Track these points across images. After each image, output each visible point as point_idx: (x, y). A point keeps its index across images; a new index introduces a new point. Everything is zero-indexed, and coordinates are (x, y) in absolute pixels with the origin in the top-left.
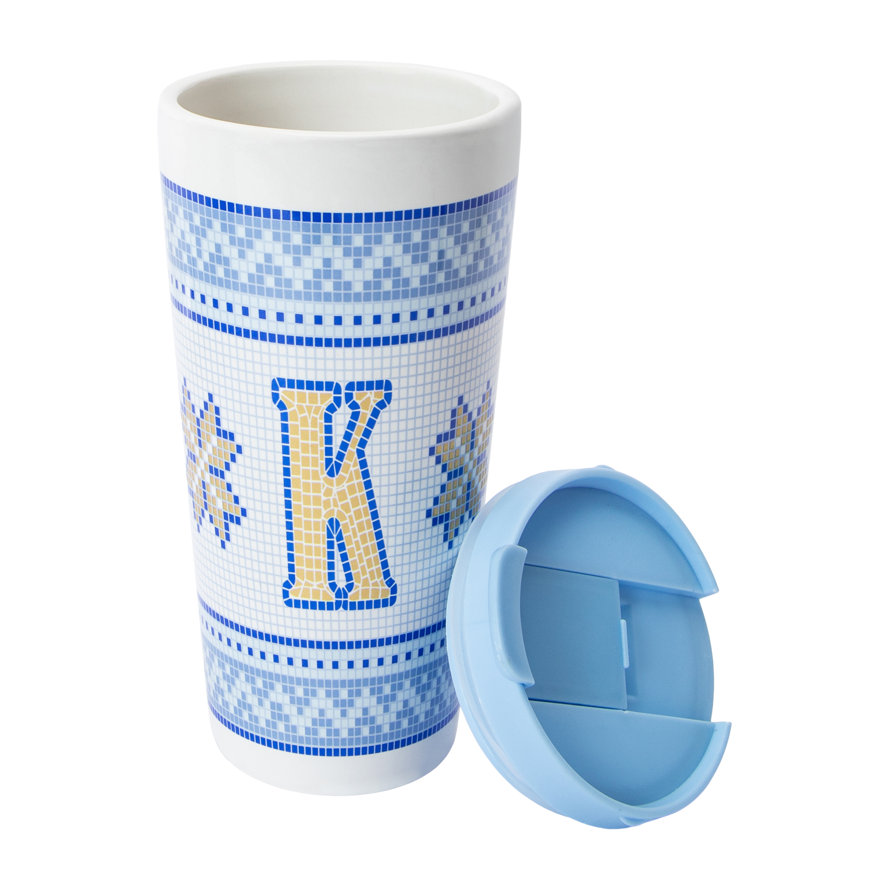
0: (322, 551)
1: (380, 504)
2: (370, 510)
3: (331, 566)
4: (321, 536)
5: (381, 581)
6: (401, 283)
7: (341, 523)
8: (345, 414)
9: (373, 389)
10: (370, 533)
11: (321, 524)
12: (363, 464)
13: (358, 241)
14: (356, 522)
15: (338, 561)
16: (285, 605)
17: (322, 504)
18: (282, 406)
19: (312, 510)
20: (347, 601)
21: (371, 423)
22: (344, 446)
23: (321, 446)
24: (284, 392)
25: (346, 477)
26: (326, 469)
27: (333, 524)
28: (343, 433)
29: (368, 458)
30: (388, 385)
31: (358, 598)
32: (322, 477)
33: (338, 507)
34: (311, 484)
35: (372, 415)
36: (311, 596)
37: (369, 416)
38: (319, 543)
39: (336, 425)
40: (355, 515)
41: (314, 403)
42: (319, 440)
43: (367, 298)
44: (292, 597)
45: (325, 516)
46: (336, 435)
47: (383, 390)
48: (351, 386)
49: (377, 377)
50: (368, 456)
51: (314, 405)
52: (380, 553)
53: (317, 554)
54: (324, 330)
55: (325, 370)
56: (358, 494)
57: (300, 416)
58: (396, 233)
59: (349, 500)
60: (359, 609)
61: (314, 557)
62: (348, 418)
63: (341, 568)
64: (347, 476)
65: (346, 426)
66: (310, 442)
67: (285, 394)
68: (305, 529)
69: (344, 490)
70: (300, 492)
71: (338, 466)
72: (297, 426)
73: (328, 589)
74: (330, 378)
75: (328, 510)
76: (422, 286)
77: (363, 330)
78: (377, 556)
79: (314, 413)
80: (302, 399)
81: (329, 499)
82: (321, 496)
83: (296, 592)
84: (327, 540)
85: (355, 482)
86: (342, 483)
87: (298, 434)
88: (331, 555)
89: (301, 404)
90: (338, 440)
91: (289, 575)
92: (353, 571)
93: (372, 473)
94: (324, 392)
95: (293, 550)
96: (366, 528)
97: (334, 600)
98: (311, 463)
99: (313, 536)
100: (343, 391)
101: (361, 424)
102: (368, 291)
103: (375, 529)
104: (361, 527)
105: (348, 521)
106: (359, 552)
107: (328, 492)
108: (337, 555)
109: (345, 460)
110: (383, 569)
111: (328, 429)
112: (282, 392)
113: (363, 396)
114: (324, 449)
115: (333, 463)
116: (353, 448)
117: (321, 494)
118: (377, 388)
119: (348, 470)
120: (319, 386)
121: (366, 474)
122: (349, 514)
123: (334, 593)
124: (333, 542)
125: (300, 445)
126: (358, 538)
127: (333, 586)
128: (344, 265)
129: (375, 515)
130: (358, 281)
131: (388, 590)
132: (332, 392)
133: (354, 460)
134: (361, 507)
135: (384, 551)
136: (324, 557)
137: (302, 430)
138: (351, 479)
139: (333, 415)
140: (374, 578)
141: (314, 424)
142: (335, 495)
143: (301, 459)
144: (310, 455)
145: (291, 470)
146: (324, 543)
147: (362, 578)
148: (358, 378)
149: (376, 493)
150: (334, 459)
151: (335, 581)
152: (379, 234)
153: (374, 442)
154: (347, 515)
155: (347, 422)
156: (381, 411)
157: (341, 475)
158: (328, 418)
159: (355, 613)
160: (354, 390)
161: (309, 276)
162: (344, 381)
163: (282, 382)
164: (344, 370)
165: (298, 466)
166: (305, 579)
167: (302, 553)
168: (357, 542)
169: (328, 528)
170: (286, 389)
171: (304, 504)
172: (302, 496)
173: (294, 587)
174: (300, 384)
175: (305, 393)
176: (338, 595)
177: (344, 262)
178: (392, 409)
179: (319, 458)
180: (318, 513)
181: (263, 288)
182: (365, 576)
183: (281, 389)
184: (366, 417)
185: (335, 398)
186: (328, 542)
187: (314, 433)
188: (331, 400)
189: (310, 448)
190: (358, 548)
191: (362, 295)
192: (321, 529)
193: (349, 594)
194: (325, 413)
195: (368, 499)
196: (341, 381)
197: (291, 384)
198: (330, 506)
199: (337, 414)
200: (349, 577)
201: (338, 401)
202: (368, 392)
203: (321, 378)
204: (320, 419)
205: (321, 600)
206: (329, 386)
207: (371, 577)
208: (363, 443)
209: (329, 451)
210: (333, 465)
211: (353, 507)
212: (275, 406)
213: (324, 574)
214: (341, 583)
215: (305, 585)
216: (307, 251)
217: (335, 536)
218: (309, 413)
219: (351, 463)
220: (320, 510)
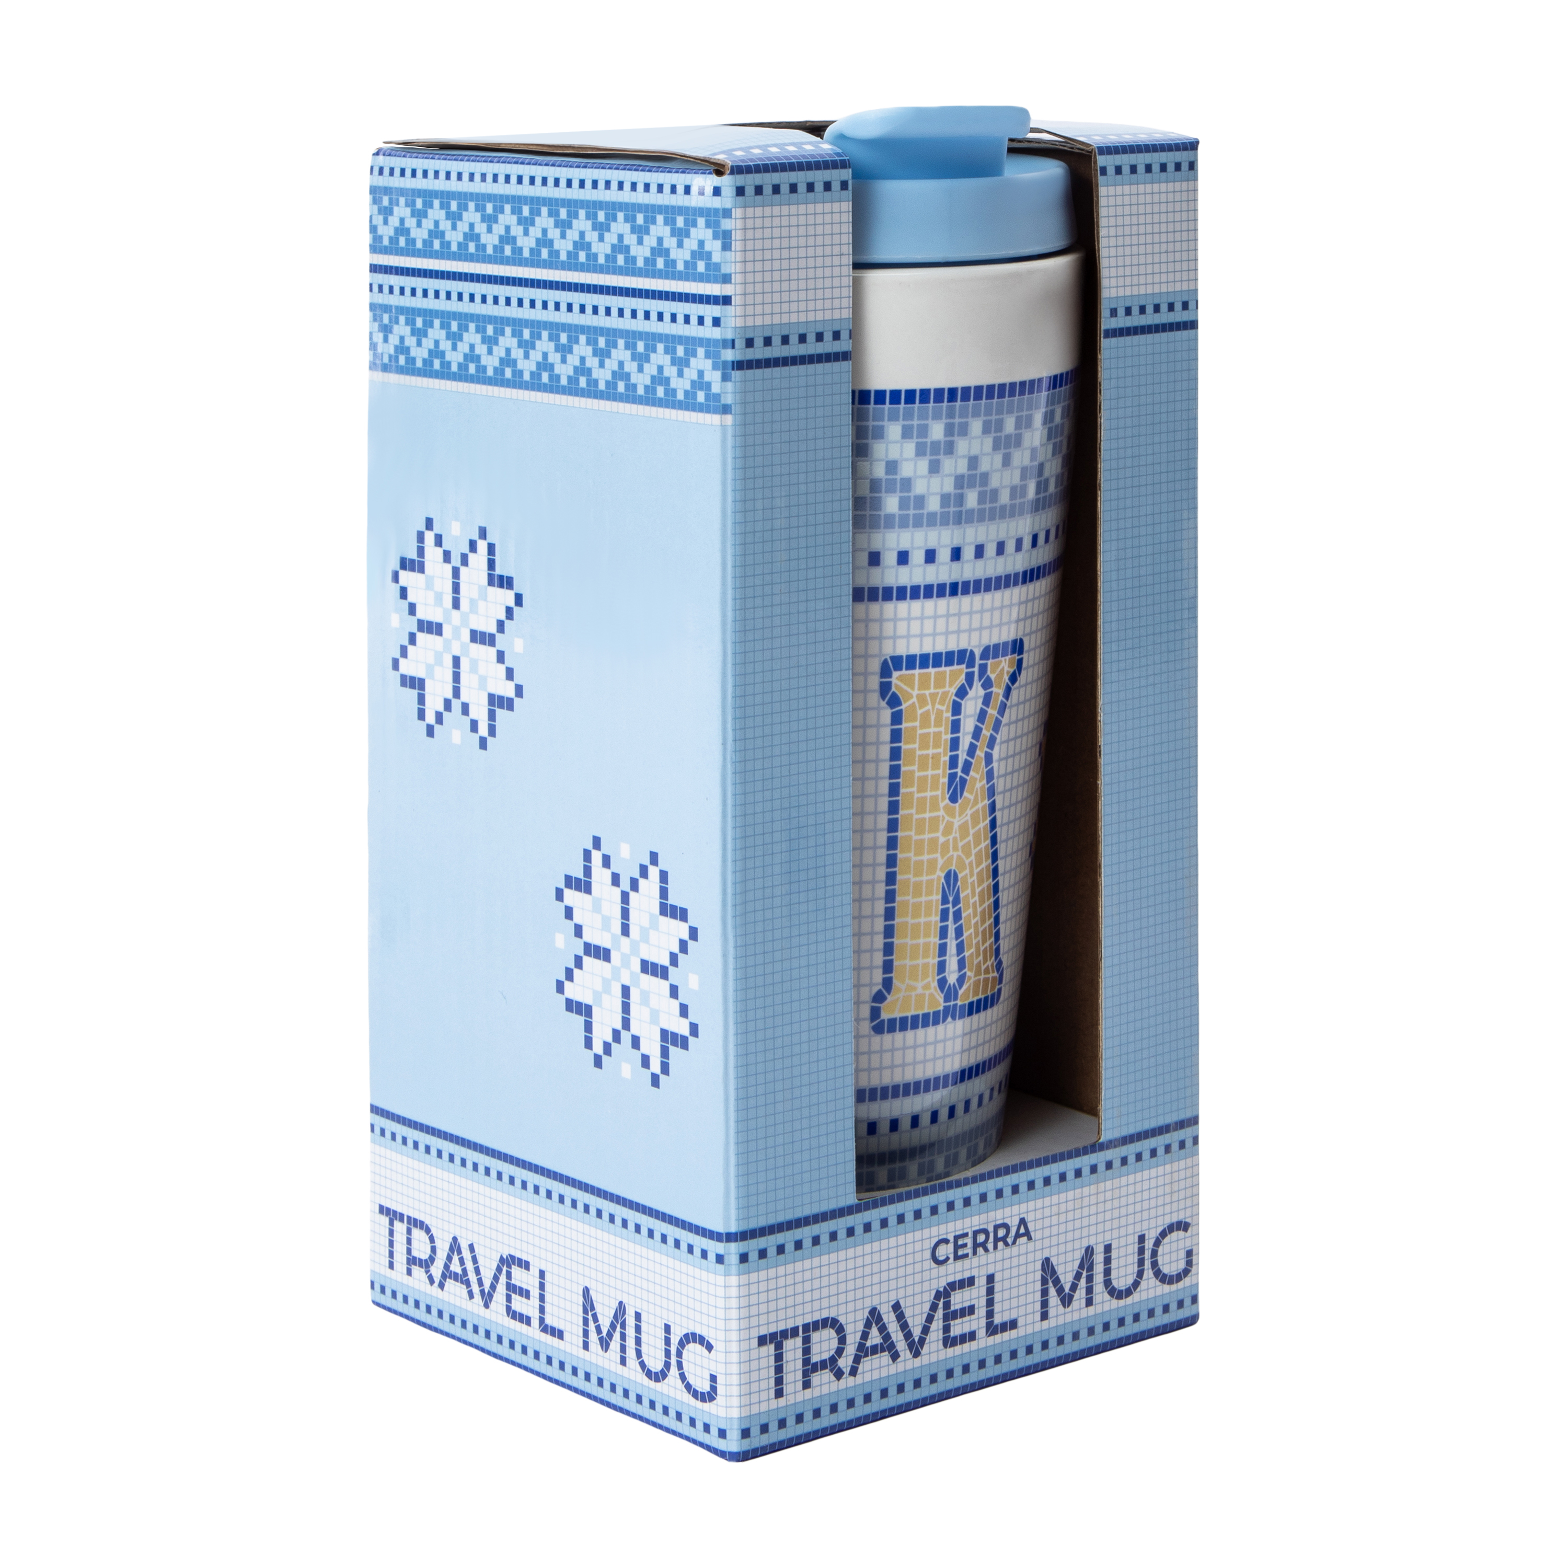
0: (933, 927)
2: (991, 848)
3: (943, 950)
4: (934, 903)
5: (992, 965)
7: (960, 876)
9: (1007, 654)
10: (989, 887)
11: (936, 882)
12: (990, 775)
13: (1010, 425)
14: (975, 871)
15: (951, 939)
16: (872, 1033)
17: (939, 850)
18: (894, 701)
19: (925, 863)
20: (956, 1005)
21: (1002, 709)
22: (972, 750)
23: (945, 755)
24: (900, 678)
25: (970, 800)
26: (948, 792)
27: (950, 879)
28: (972, 730)
30: (1021, 646)
31: (968, 998)
32: (942, 805)
33: (958, 850)
34: (927, 820)
35: (1004, 696)
36: (914, 1007)
37: (1001, 698)
38: (932, 914)
39: (965, 717)
40: (977, 859)
41: (940, 688)
42: (942, 746)
43: (1012, 512)
44: (885, 1015)
45: (941, 870)
46: (964, 734)
47: (1017, 655)
48: (985, 653)
49: (1012, 635)
50: (996, 761)
51: (940, 691)
52: (994, 918)
53: (928, 934)
54: (962, 568)
55: (958, 632)
56: (981, 825)
57: (920, 712)
58: (1044, 410)
59: (970, 837)
61: (921, 941)
62: (980, 705)
63: (954, 950)
64: (972, 797)
65: (977, 718)
66: (931, 752)
67: (901, 681)
68: (913, 897)
69: (967, 821)
70: (911, 837)
71: (963, 784)
72: (913, 729)
73: (936, 990)
74: (963, 644)
75: (945, 858)
77: (1005, 562)
78: (992, 923)
79: (939, 703)
80: (924, 684)
81: (948, 840)
82: (938, 838)
83: (892, 1008)
84: (941, 907)
85: (980, 805)
86: (965, 810)
87: (914, 743)
88: (943, 933)
89: (923, 692)
90: (966, 741)
91: (884, 979)
92: (966, 953)
94: (955, 667)
95: (892, 937)
96: (985, 879)
97: (942, 1006)
98: (929, 785)
99: (923, 905)
101: (992, 712)
102: (1014, 502)
103: (993, 880)
104: (980, 878)
105: (967, 871)
106: (974, 920)
107: (948, 829)
108: (951, 929)
109: (971, 773)
110: (995, 944)
111: (956, 727)
112: (897, 678)
113: (997, 667)
114: (947, 758)
115: (958, 779)
116: (981, 752)
117: (939, 834)
118: (1011, 653)
119: (973, 788)
120: (949, 658)
121: (991, 792)
122: (970, 860)
123: (943, 996)
124: (948, 909)
125: (917, 759)
126: (976, 898)
127: (942, 983)
128: (991, 464)
129: (995, 856)
130: (1005, 487)
131: (995, 978)
132: (964, 666)
133: (981, 770)
134: (982, 845)
135: (999, 914)
136: (936, 936)
137: (921, 735)
138: (976, 802)
139: (963, 702)
140: (986, 961)
141: (938, 721)
142: (956, 832)
143: (915, 781)
144: (929, 772)
145: (900, 802)
146: (936, 915)
147: (975, 962)
148: (994, 639)
150: (960, 774)
151: (946, 974)
152: (1030, 412)
153: (1002, 739)
154: (966, 862)
155: (978, 711)
156: (1012, 688)
157: (964, 797)
158: (956, 709)
159: (963, 1023)
160: (988, 659)
161: (949, 487)
162: (979, 646)
163: (897, 662)
164: (981, 629)
165: (911, 794)
166: (907, 981)
167: (907, 937)
168: (973, 905)
169: (943, 888)
170: (904, 671)
171: (916, 855)
172: (913, 843)
173: (890, 998)
175: (930, 673)
176: (947, 997)
177: (992, 459)
179: (942, 775)
180: (932, 866)
182: (978, 959)
183: (896, 674)
184: (998, 700)
185: (967, 674)
186: (942, 910)
187: (938, 736)
188: (962, 679)
189: (930, 760)
190: (974, 914)
192: (935, 891)
193: (960, 993)
194: (954, 701)
195: (991, 831)
196: (975, 647)
197: (911, 662)
198: (949, 852)
199: (967, 700)
200: (961, 964)
202: (1003, 659)
203: (953, 645)
204: (947, 711)
205: (926, 1011)
206: (962, 656)
207: (983, 959)
208: (992, 742)
209: (953, 762)
210: (957, 783)
211: (976, 847)
212: (883, 704)
213: (934, 965)
214: (952, 977)
215: (906, 991)
216: (950, 449)
217: (951, 899)
218: (933, 705)
219: (978, 776)
220: (936, 860)
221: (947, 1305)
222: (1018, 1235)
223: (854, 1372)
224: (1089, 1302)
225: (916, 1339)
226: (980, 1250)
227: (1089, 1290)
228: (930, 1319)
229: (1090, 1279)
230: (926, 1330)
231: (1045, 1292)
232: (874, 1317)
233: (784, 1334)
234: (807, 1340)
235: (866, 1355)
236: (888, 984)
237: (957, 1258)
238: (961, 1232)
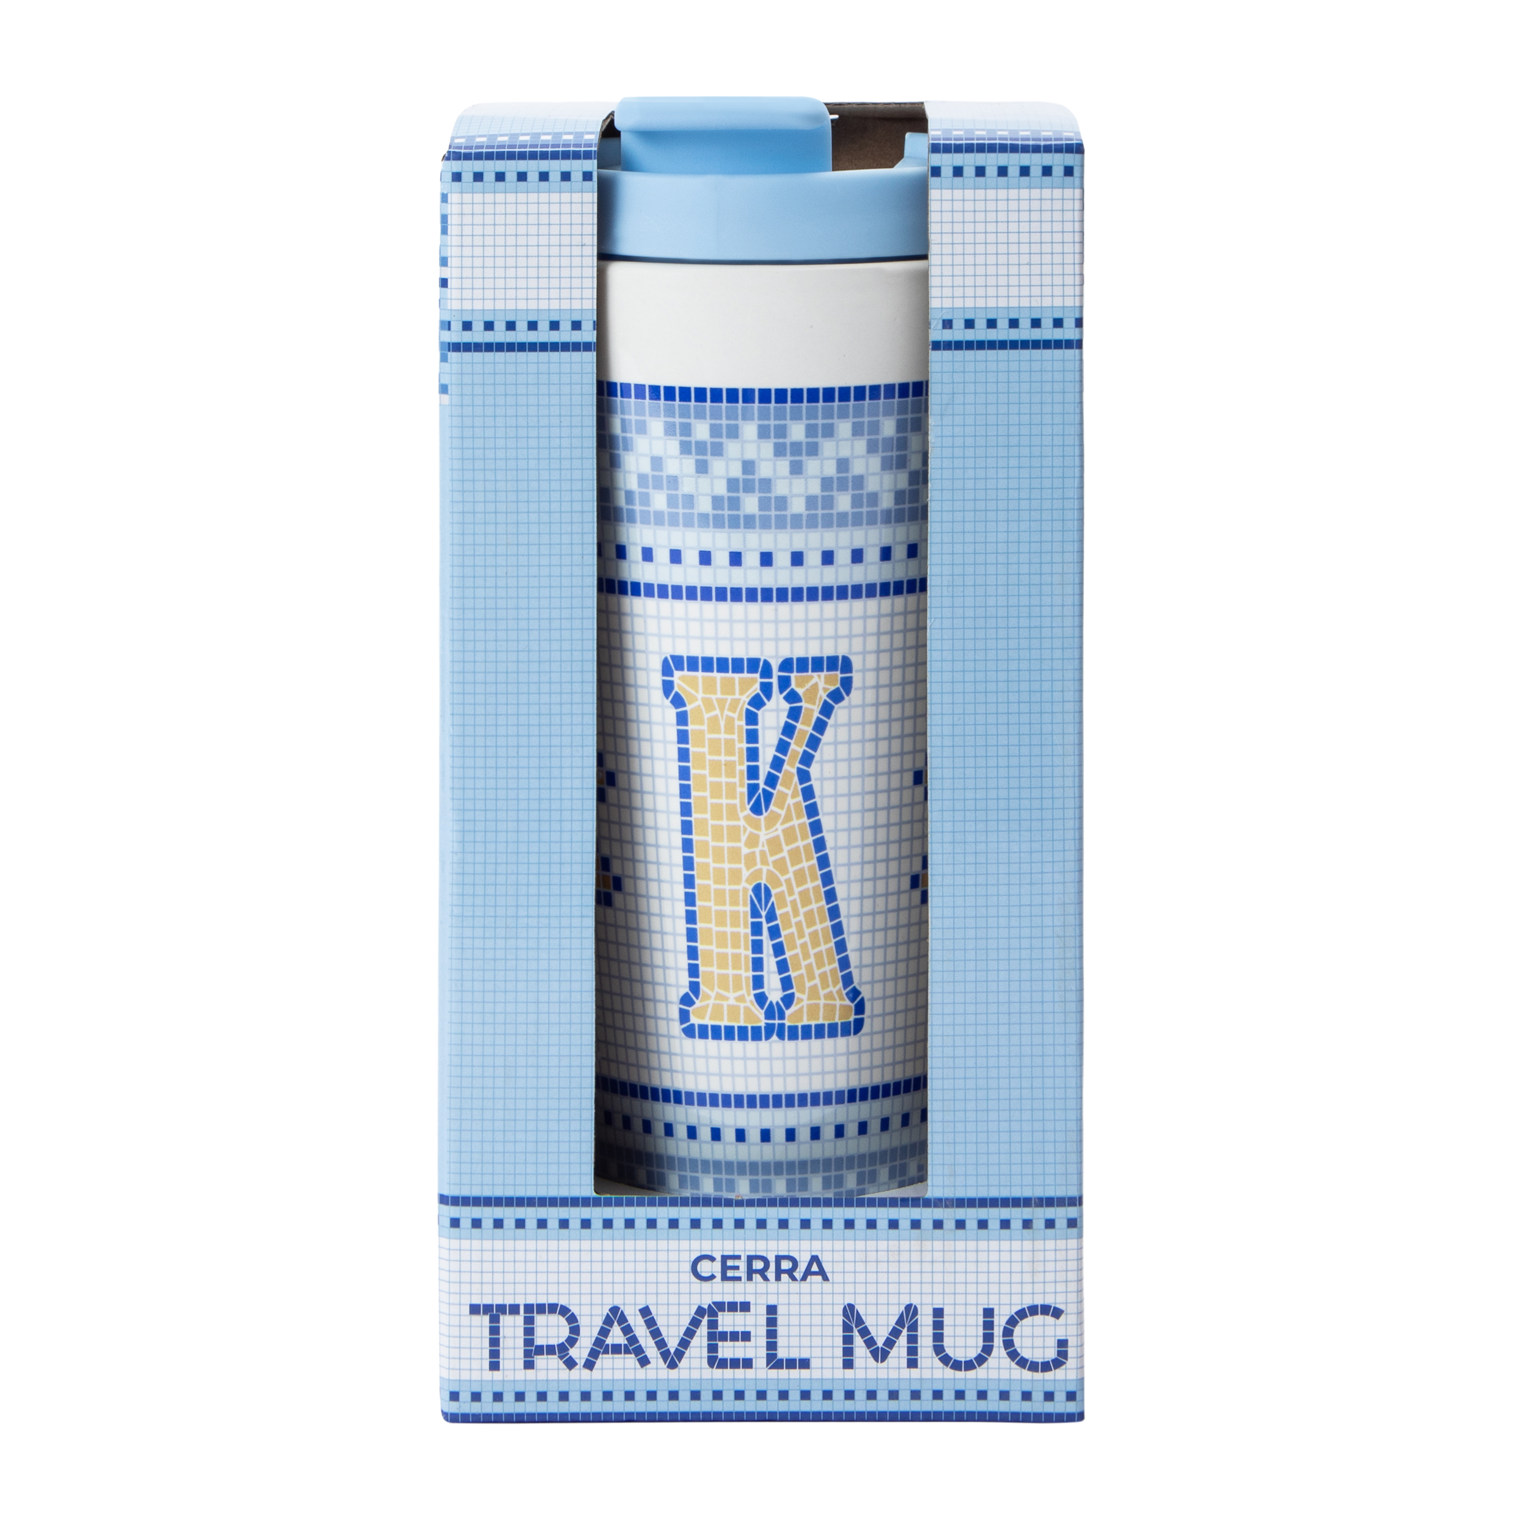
0: (742, 939)
1: (836, 860)
2: (820, 870)
3: (758, 964)
4: (742, 915)
5: (839, 992)
6: (865, 500)
7: (773, 892)
8: (778, 710)
9: (822, 670)
10: (820, 909)
11: (741, 894)
12: (808, 793)
13: (797, 432)
14: (797, 890)
15: (768, 955)
16: (683, 1035)
17: (743, 861)
18: (678, 701)
19: (727, 872)
20: (783, 1025)
21: (820, 726)
22: (777, 764)
23: (741, 763)
24: (681, 678)
25: (780, 815)
26: (749, 803)
27: (761, 893)
28: (776, 742)
29: (815, 783)
30: (847, 665)
31: (802, 1020)
32: (741, 815)
33: (768, 865)
34: (725, 828)
35: (821, 712)
36: (726, 1017)
37: (816, 714)
38: (738, 926)
39: (764, 728)
40: (796, 878)
41: (728, 694)
42: (737, 754)
43: (812, 523)
44: (695, 1020)
45: (747, 881)
46: (764, 746)
47: (838, 673)
48: (786, 665)
49: (828, 651)
50: (816, 779)
51: (729, 697)
52: (836, 943)
53: (736, 945)
54: (745, 574)
55: (747, 639)
56: (800, 843)
57: (706, 716)
58: (856, 420)
59: (785, 854)
60: (803, 1039)
61: (730, 951)
62: (783, 718)
63: (774, 968)
64: (783, 813)
65: (781, 731)
66: (723, 758)
67: (684, 681)
68: (716, 904)
69: (778, 836)
70: (707, 843)
71: (768, 797)
72: (702, 732)
73: (753, 1005)
74: (754, 652)
75: (752, 870)
76: (898, 507)
77: (806, 574)
78: (831, 948)
79: (729, 710)
80: (710, 687)
81: (754, 852)
82: (740, 848)
83: (701, 1013)
84: (750, 920)
85: (795, 822)
86: (774, 825)
87: (704, 746)
88: (757, 947)
89: (708, 696)
90: (767, 754)
91: (690, 982)
92: (793, 974)
93: (822, 809)
94: (745, 675)
95: (696, 941)
96: (813, 901)
97: (762, 1022)
98: (724, 793)
99: (728, 914)
100: (776, 673)
101: (804, 728)
102: (813, 512)
103: (828, 903)
104: (805, 898)
105: (784, 888)
106: (802, 941)
107: (753, 841)
108: (768, 945)
109: (779, 787)
110: (841, 971)
111: (752, 736)
112: (679, 678)
113: (807, 682)
114: (744, 768)
115: (760, 791)
116: (791, 767)
117: (741, 844)
118: (829, 669)
119: (784, 804)
120: (738, 665)
121: (812, 810)
122: (786, 877)
123: (763, 1012)
124: (761, 923)
125: (707, 763)
126: (801, 918)
127: (761, 999)
128: (775, 470)
129: (827, 879)
130: (798, 496)
131: (850, 1007)
132: (757, 675)
133: (793, 786)
134: (805, 864)
135: (843, 940)
136: (746, 949)
137: (710, 739)
138: (788, 818)
139: (760, 713)
140: (828, 986)
141: (730, 728)
142: (763, 846)
143: (708, 786)
144: (724, 779)
145: (693, 805)
146: (746, 927)
147: (808, 984)
148: (799, 652)
149: (829, 842)
150: (762, 786)
151: (765, 990)
152: (830, 421)
153: (826, 757)
154: (783, 878)
155: (782, 724)
156: (836, 706)
157: (772, 811)
158: (751, 718)
159: (797, 1045)
160: (791, 671)
161: (721, 489)
162: (777, 657)
163: (678, 662)
164: (777, 639)
165: (705, 798)
166: (716, 989)
167: (711, 944)
168: (799, 924)
169: (752, 901)
170: (685, 672)
171: (714, 861)
172: (711, 849)
173: (698, 1003)
174: (708, 664)
175: (715, 678)
176: (769, 1014)
177: (775, 465)
178: (854, 703)
179: (738, 784)
180: (735, 876)
181: (649, 512)
182: (812, 983)
183: (677, 674)
184: (812, 716)
185: (762, 684)
186: (753, 923)
187: (730, 744)
188: (756, 689)
189: (723, 767)
190: (801, 935)
191: (804, 519)
192: (741, 902)
193: (788, 1013)
194: (747, 710)
195: (817, 852)
196: (772, 657)
197: (693, 664)
198: (755, 864)
199: (765, 711)
200: (787, 983)
201: (766, 689)
202: (815, 674)
203: (741, 652)
204: (740, 719)
205: (742, 1024)
206: (752, 664)
207: (822, 984)
208: (807, 759)
209: (753, 772)
210: (759, 795)
211: (792, 865)
212: (667, 702)
213: (747, 978)
214: (775, 995)
215: (715, 999)
216: (718, 450)
217: (764, 913)
218: (722, 710)
219: (789, 792)
220: (739, 871)
221: (713, 1324)
222: (808, 1272)
223: (589, 1365)
224: (912, 1363)
225: (672, 1351)
226: (757, 1277)
227: (912, 1351)
228: (690, 1333)
229: (912, 1339)
230: (684, 1344)
231: (848, 1340)
232: (615, 1316)
233: (502, 1309)
234: (529, 1321)
235: (606, 1352)
236: (695, 988)
237: (725, 1278)
238: (731, 1253)
